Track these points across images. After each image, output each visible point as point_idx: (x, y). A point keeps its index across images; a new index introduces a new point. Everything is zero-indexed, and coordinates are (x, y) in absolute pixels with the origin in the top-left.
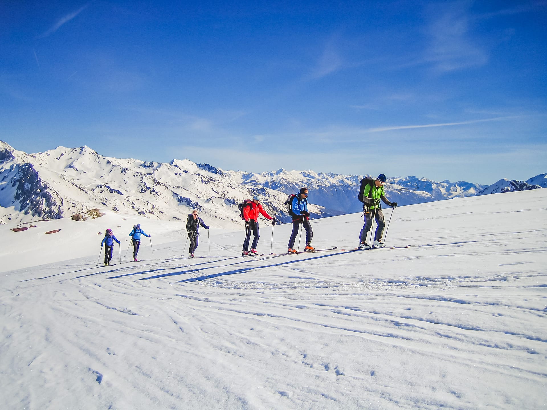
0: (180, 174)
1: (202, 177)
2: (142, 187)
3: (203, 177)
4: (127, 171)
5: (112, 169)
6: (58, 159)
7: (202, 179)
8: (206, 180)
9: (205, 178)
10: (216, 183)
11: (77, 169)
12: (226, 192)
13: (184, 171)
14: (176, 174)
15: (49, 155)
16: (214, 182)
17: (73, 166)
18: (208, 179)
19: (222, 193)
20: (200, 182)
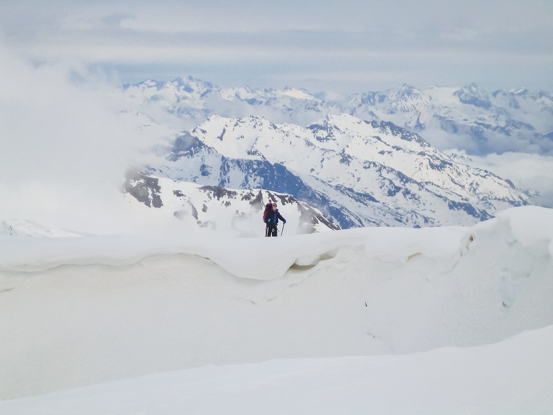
0: (389, 153)
2: (387, 186)
3: (432, 158)
4: (350, 160)
5: (324, 157)
6: (221, 138)
7: (430, 161)
8: (438, 163)
9: (434, 161)
10: (454, 168)
11: (265, 156)
12: (475, 183)
13: (393, 147)
14: (382, 153)
15: (205, 133)
16: (451, 167)
17: (256, 152)
18: (439, 161)
19: (470, 187)
20: (429, 167)
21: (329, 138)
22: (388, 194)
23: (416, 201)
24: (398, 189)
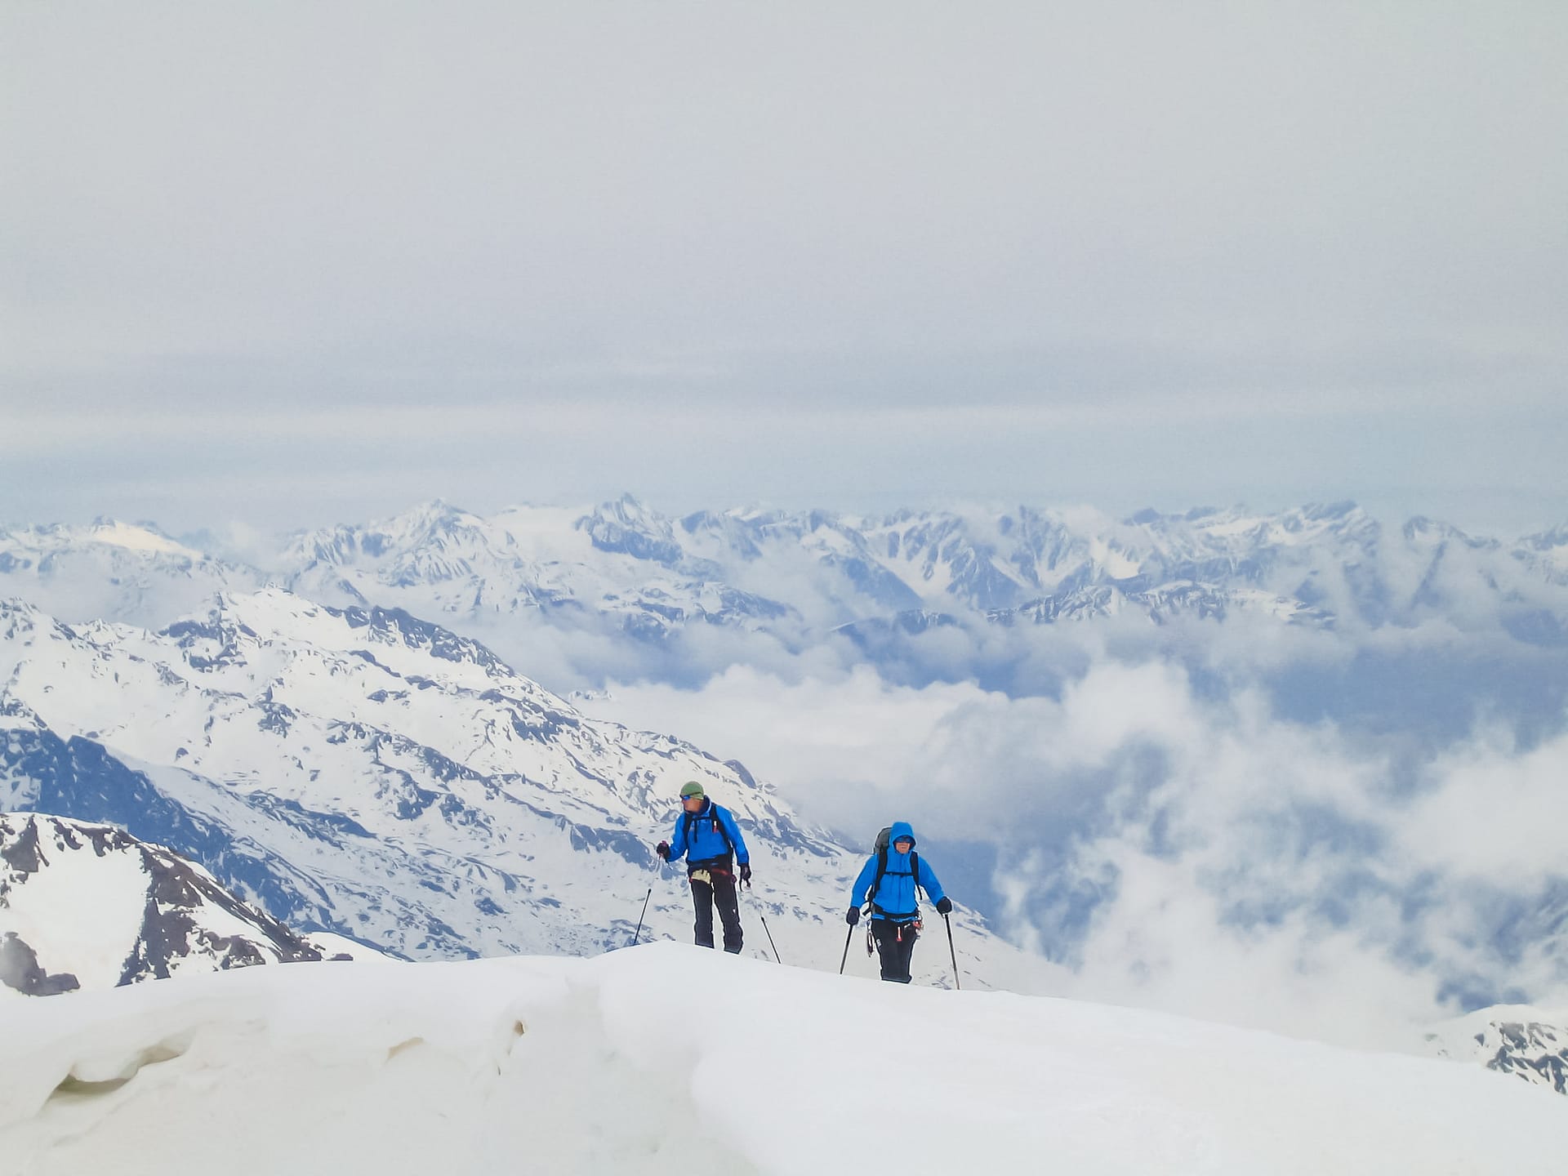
0: (399, 696)
1: (514, 707)
2: (396, 792)
3: (520, 706)
4: (288, 719)
5: (213, 715)
7: (514, 716)
8: (536, 720)
9: (527, 714)
10: (583, 734)
11: (41, 717)
12: (642, 773)
13: (411, 681)
14: (379, 697)
16: (573, 730)
17: (17, 706)
18: (541, 714)
19: (629, 785)
20: (513, 733)
21: (226, 659)
22: (398, 815)
23: (479, 829)
24: (428, 797)
